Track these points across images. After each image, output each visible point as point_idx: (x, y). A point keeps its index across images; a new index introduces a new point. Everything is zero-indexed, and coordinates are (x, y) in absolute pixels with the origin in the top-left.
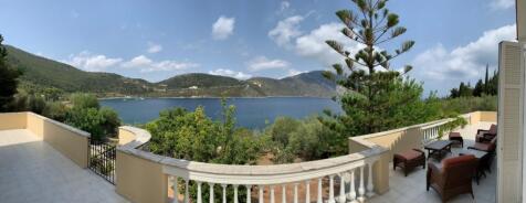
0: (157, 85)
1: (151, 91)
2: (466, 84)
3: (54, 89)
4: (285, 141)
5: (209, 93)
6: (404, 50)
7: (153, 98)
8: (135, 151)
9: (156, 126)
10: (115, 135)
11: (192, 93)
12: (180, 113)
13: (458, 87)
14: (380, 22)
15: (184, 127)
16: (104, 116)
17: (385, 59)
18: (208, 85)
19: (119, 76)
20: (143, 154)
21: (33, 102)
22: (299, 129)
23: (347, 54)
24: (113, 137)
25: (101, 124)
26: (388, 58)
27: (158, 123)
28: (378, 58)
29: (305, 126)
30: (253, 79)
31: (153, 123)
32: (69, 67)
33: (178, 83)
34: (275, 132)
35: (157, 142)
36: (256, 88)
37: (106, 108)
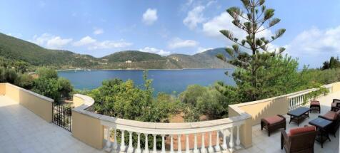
0: (100, 59)
1: (96, 64)
2: (335, 58)
3: (23, 62)
4: (194, 103)
5: (140, 66)
6: (278, 36)
7: (98, 69)
8: (84, 112)
9: (99, 92)
10: (69, 98)
11: (127, 66)
12: (117, 82)
13: (329, 60)
14: (260, 16)
15: (120, 93)
16: (61, 85)
17: (263, 44)
18: (139, 60)
19: (72, 53)
20: (90, 113)
21: (8, 74)
22: (205, 94)
23: (236, 40)
24: (68, 99)
25: (59, 90)
26: (266, 43)
27: (100, 90)
28: (258, 43)
29: (209, 92)
30: (172, 55)
31: (97, 90)
32: (34, 45)
33: (117, 58)
34: (187, 96)
35: (100, 103)
36: (174, 62)
37: (62, 78)
